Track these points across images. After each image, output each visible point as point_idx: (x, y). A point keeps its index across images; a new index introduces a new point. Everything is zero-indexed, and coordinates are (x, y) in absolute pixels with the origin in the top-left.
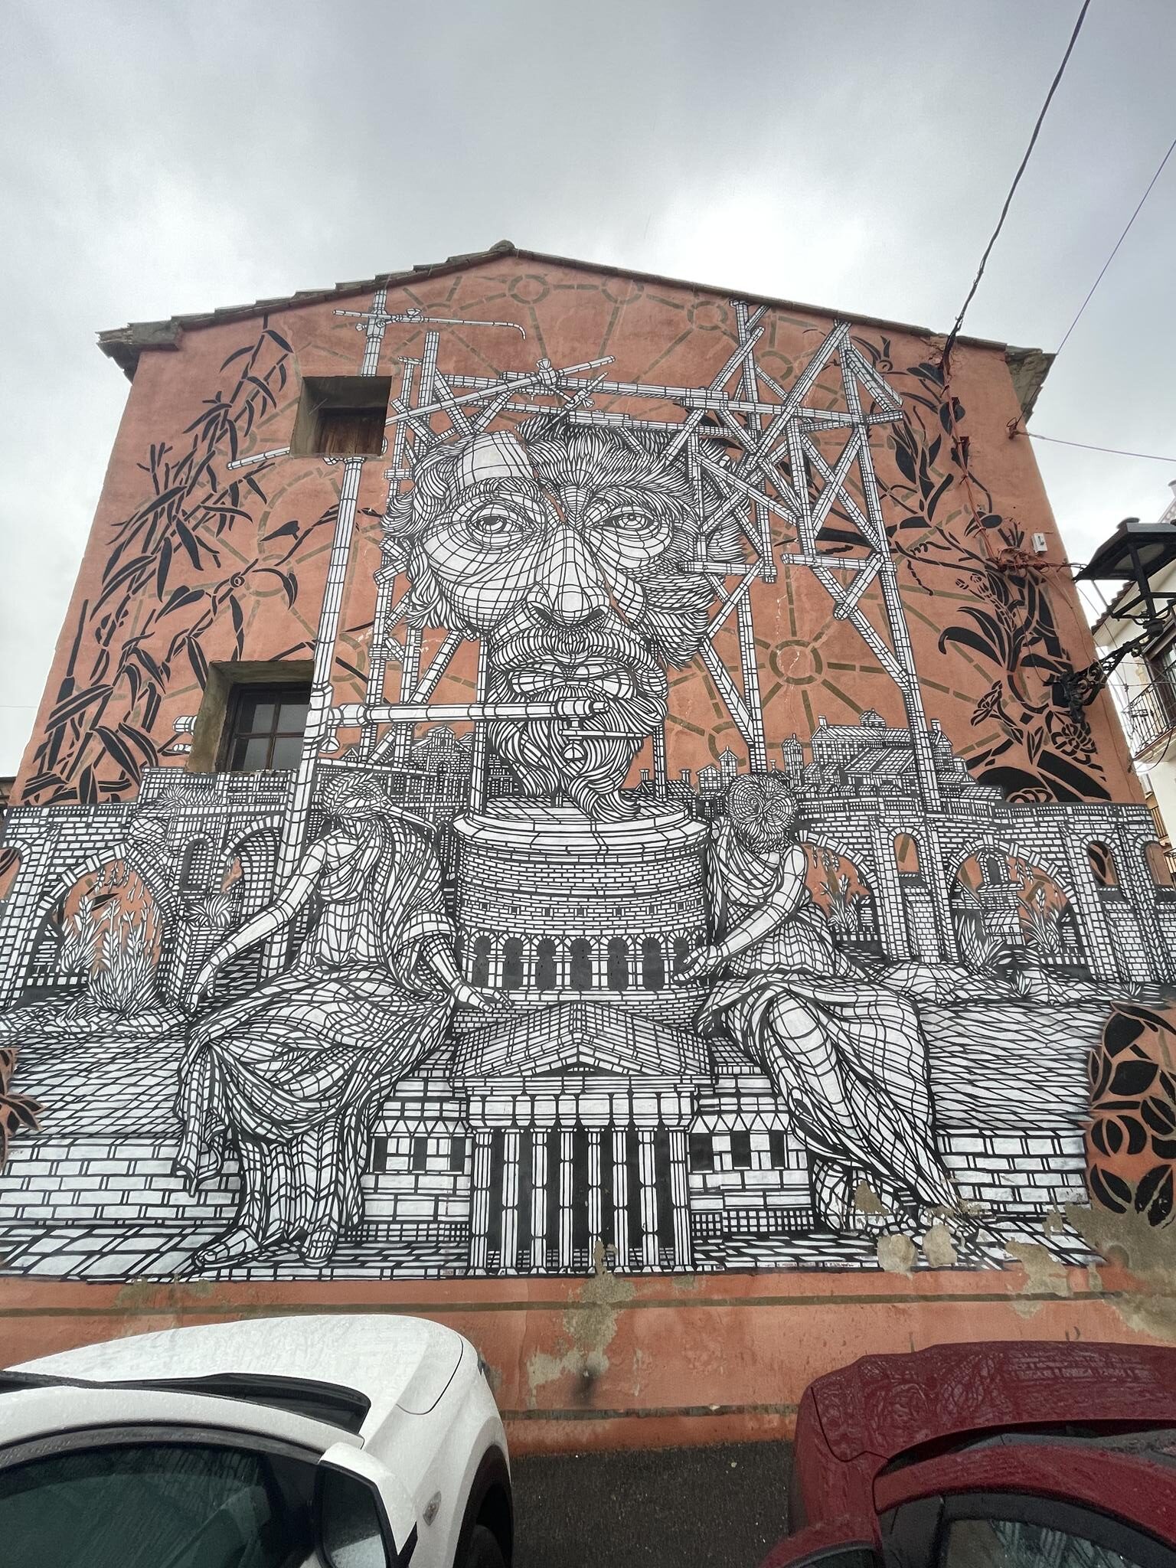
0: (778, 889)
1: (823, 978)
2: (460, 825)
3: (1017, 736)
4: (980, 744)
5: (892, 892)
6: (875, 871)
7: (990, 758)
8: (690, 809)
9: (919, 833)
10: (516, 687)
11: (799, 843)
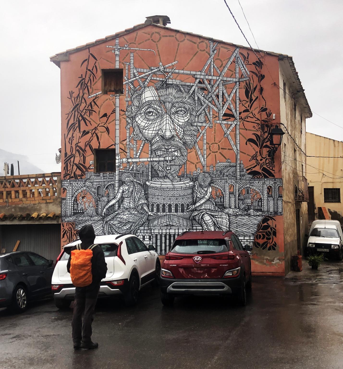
0: (206, 195)
1: (213, 211)
2: (147, 183)
3: (258, 164)
4: (251, 165)
5: (227, 195)
6: (225, 192)
7: (252, 169)
8: (191, 179)
9: (234, 184)
10: (157, 154)
11: (211, 186)
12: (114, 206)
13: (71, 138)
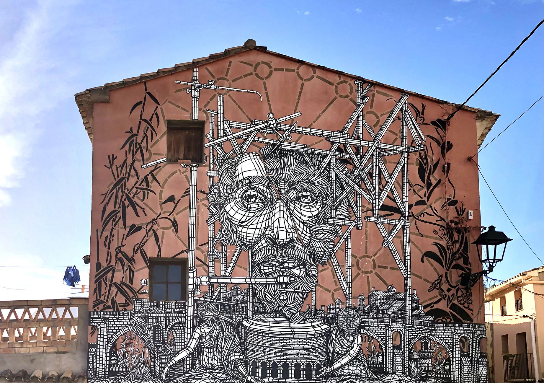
0: (351, 349)
1: (363, 378)
2: (245, 323)
3: (443, 297)
4: (430, 299)
5: (390, 351)
6: (385, 344)
8: (324, 320)
9: (402, 331)
11: (360, 334)
12: (184, 363)
13: (109, 237)
